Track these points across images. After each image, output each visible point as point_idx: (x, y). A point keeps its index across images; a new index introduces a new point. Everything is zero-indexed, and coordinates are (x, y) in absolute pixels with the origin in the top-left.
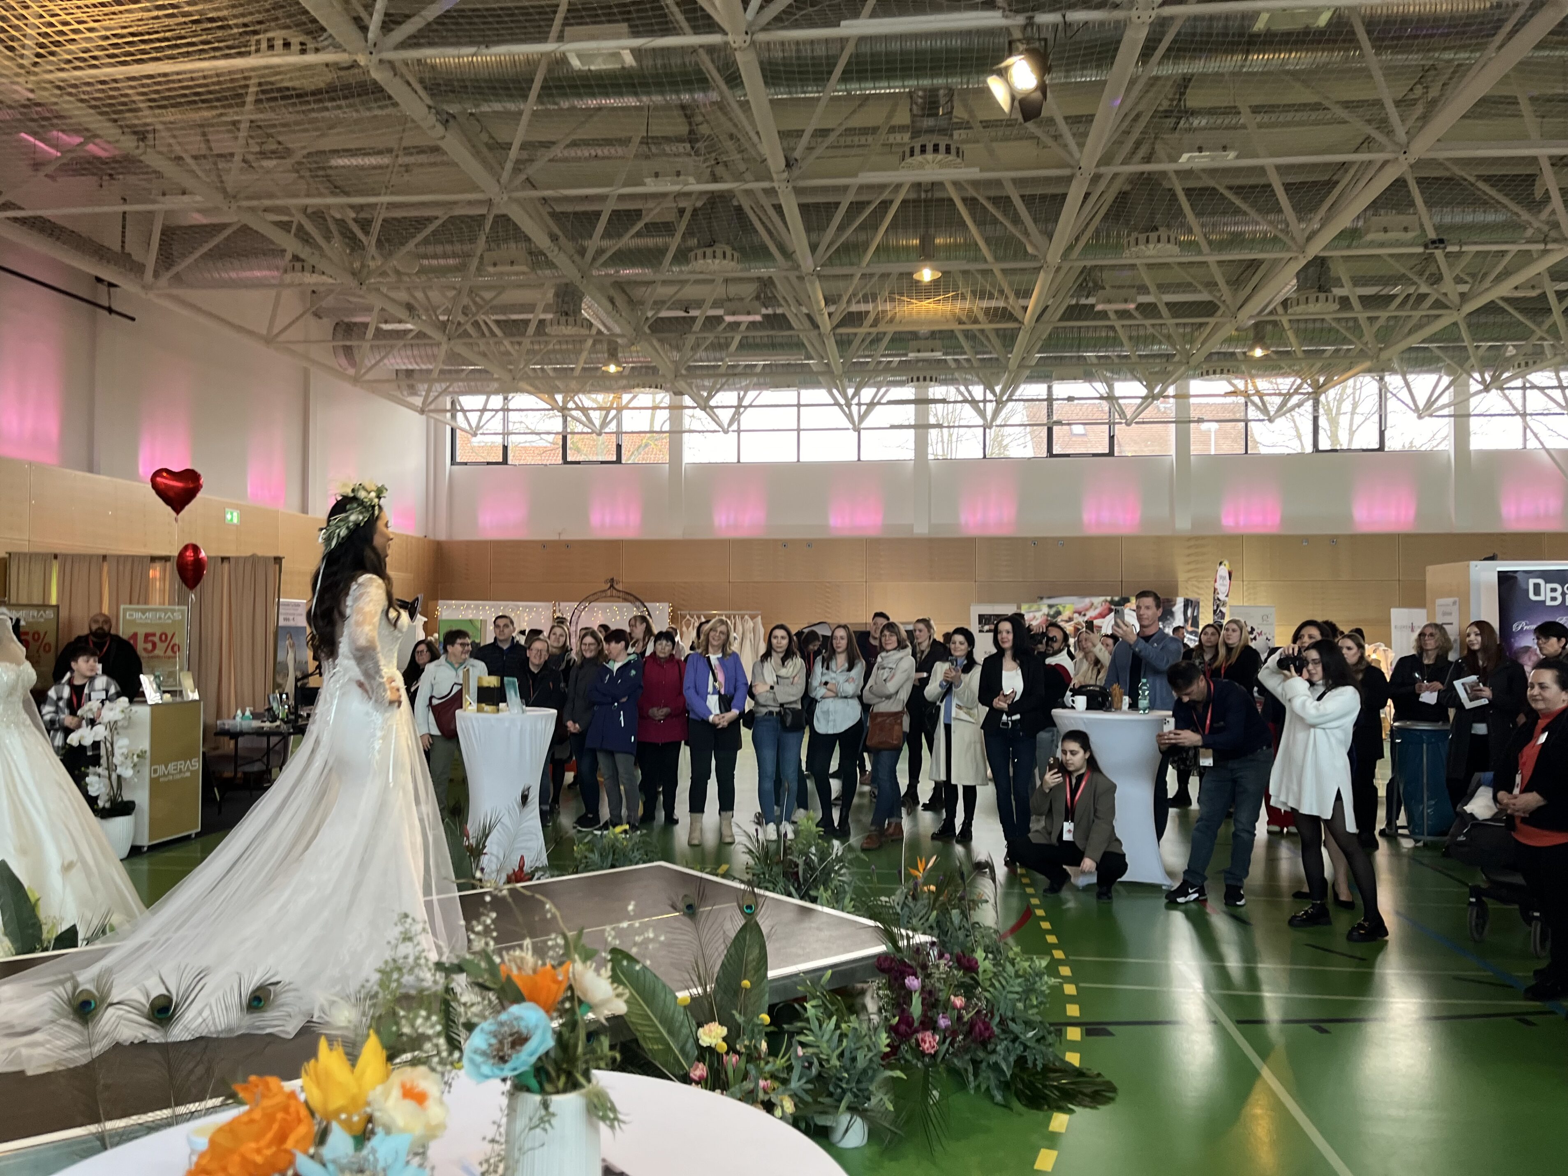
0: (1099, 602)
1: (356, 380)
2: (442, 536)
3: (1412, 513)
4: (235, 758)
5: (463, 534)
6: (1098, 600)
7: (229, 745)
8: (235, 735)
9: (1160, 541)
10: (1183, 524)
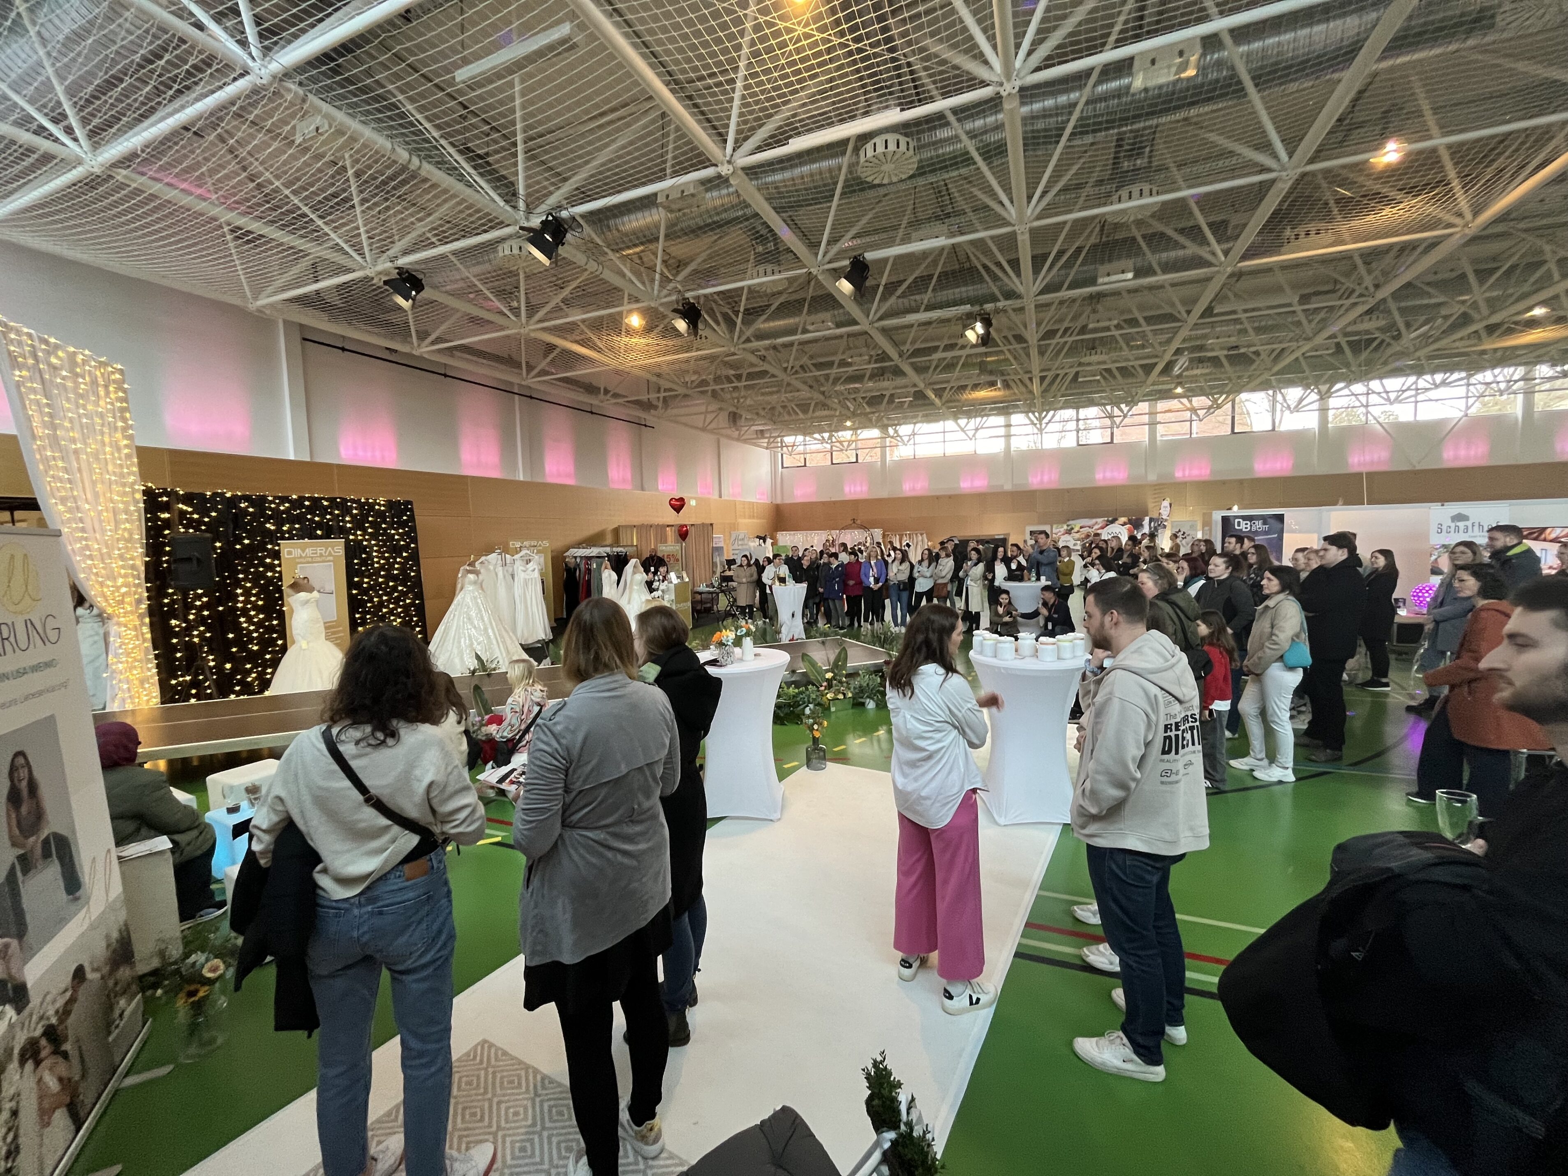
0: (1100, 521)
1: (738, 439)
2: (779, 501)
3: (1291, 464)
4: (701, 602)
5: (788, 501)
6: (1100, 520)
7: (698, 597)
8: (700, 593)
9: (1138, 488)
10: (1152, 477)
